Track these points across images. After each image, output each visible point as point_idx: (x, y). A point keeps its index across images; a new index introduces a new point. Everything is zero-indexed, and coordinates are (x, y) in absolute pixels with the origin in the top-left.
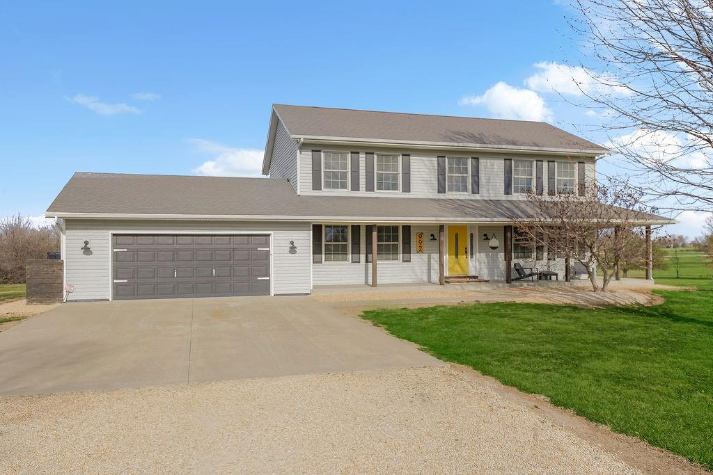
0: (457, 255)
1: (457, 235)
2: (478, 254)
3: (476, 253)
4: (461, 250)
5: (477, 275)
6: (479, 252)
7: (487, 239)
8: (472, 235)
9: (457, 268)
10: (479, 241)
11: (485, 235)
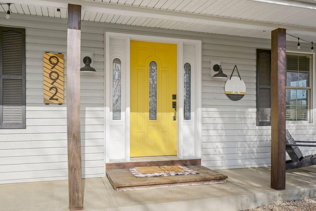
0: (153, 114)
1: (153, 63)
2: (200, 109)
3: (196, 108)
4: (164, 100)
5: (199, 155)
6: (203, 106)
7: (221, 74)
8: (188, 67)
9: (155, 136)
10: (203, 81)
11: (216, 68)
